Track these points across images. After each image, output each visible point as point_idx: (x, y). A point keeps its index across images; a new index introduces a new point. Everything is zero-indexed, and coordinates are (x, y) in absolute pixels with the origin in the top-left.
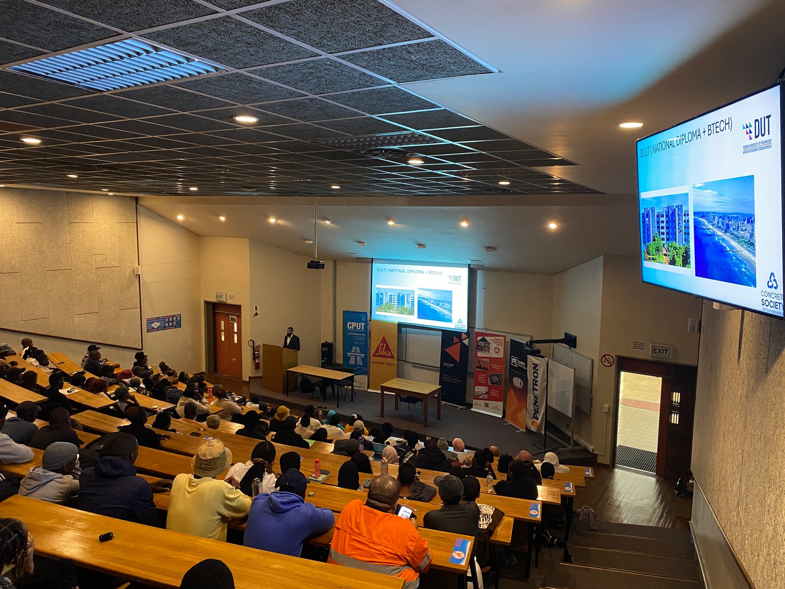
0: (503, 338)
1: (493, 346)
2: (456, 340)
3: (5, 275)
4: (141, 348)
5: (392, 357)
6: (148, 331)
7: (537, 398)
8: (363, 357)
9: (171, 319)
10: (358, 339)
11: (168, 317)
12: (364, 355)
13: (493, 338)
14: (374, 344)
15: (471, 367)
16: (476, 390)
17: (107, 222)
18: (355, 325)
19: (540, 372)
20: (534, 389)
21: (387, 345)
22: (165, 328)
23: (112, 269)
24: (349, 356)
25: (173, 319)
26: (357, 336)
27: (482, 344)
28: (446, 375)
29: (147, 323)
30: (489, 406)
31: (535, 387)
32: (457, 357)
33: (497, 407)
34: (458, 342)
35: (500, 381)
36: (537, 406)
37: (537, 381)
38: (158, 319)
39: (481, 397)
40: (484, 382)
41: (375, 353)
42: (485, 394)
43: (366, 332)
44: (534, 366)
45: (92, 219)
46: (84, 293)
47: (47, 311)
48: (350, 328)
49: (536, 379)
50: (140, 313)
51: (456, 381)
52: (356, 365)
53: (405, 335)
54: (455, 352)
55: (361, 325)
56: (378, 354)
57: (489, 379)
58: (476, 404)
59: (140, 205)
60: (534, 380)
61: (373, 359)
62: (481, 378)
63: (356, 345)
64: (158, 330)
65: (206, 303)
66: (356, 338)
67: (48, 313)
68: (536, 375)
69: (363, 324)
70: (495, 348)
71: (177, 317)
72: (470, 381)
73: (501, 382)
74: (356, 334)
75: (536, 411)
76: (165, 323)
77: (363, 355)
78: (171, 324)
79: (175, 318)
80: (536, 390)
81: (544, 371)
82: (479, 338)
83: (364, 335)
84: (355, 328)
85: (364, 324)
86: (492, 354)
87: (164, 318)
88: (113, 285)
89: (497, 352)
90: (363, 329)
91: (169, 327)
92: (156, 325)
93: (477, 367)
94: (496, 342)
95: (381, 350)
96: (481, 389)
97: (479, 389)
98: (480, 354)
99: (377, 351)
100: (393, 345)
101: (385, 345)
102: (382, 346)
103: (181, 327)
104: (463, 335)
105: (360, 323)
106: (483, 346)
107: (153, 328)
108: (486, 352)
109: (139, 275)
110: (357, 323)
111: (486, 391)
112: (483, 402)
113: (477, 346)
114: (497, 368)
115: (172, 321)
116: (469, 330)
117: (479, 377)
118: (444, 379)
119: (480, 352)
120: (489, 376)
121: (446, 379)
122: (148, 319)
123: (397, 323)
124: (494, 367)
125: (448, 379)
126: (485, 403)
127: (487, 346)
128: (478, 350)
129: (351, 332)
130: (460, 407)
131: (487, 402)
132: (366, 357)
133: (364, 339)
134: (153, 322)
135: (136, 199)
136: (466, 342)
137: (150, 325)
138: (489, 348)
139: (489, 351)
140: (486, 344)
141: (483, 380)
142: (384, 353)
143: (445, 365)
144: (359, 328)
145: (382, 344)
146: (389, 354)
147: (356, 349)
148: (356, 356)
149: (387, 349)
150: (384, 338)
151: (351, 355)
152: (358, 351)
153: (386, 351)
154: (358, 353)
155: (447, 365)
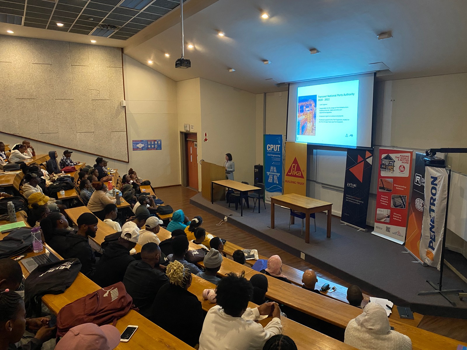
0: (409, 154)
1: (398, 164)
2: (360, 159)
3: (26, 100)
4: (127, 161)
5: (302, 177)
6: (134, 149)
7: (433, 223)
8: (278, 176)
9: (153, 143)
11: (151, 141)
13: (398, 155)
14: (288, 164)
15: (374, 189)
16: (378, 212)
17: (100, 66)
18: (273, 147)
19: (439, 188)
20: (432, 210)
21: (298, 166)
22: (148, 149)
23: (105, 101)
24: (268, 175)
25: (154, 143)
26: (275, 157)
27: (386, 162)
28: (349, 196)
29: (133, 143)
30: (391, 230)
31: (433, 207)
32: (360, 177)
33: (399, 232)
34: (362, 161)
35: (403, 204)
36: (434, 232)
37: (435, 200)
38: (142, 142)
39: (383, 221)
40: (386, 205)
41: (287, 173)
42: (387, 217)
43: (281, 154)
44: (432, 180)
45: (88, 64)
46: (83, 117)
47: (57, 128)
48: (269, 150)
49: (434, 197)
50: (126, 136)
51: (359, 202)
52: (273, 183)
53: (316, 156)
54: (358, 171)
55: (277, 147)
56: (290, 174)
57: (392, 202)
58: (377, 227)
59: (125, 54)
60: (432, 198)
61: (286, 178)
62: (384, 200)
63: (274, 166)
64: (142, 150)
65: (181, 133)
66: (274, 159)
67: (57, 129)
68: (434, 191)
70: (400, 166)
71: (158, 142)
72: (372, 202)
73: (405, 205)
74: (274, 156)
75: (433, 239)
76: (148, 145)
78: (153, 146)
79: (156, 142)
80: (433, 211)
81: (444, 186)
82: (383, 156)
83: (280, 156)
84: (273, 149)
85: (280, 146)
86: (397, 173)
87: (147, 141)
88: (105, 113)
89: (402, 171)
90: (278, 150)
91: (151, 149)
92: (140, 146)
93: (381, 188)
94: (402, 159)
95: (293, 170)
96: (383, 212)
97: (381, 211)
98: (383, 174)
99: (289, 171)
100: (303, 166)
101: (296, 165)
102: (294, 167)
103: (161, 149)
104: (367, 152)
105: (276, 145)
106: (387, 164)
107: (138, 148)
108: (390, 171)
109: (125, 106)
110: (274, 145)
111: (389, 214)
112: (384, 226)
113: (381, 165)
114: (401, 189)
115: (154, 144)
116: (373, 148)
117: (382, 198)
118: (347, 199)
119: (384, 172)
120: (393, 198)
121: (349, 200)
122: (133, 141)
123: (307, 144)
124: (398, 188)
125: (351, 200)
126: (387, 227)
127: (392, 164)
128: (382, 168)
129: (270, 153)
130: (361, 229)
131: (389, 226)
132: (281, 176)
133: (280, 160)
134: (138, 144)
135: (122, 49)
136: (370, 161)
137: (135, 145)
138: (394, 166)
139: (393, 170)
140: (390, 163)
141: (386, 202)
142: (295, 173)
143: (349, 185)
144: (275, 149)
145: (294, 164)
146: (299, 174)
147: (273, 169)
148: (273, 175)
149: (298, 169)
150: (295, 158)
151: (269, 174)
152: (275, 171)
153: (297, 172)
154: (275, 172)
155: (350, 185)
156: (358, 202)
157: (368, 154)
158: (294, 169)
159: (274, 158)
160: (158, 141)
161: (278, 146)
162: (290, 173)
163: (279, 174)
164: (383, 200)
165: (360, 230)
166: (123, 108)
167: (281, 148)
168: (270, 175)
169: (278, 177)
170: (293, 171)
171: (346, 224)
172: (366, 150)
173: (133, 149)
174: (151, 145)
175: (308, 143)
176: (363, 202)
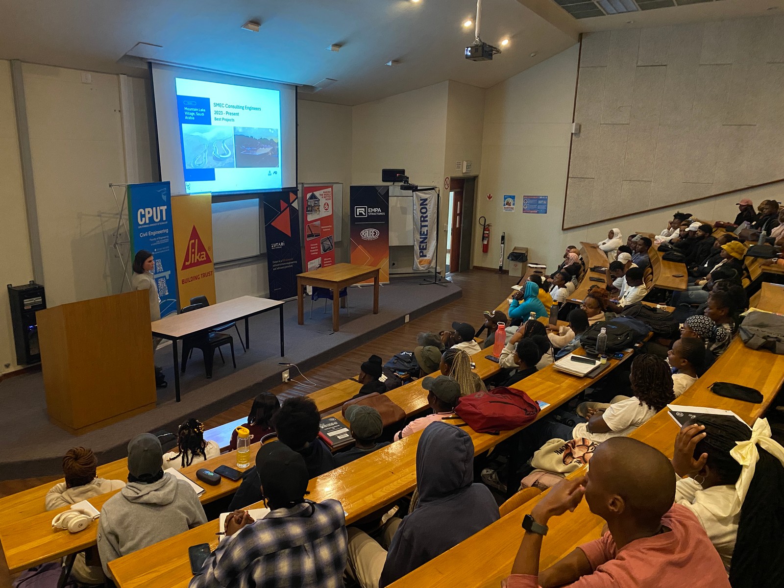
1: (322, 201)
2: (283, 205)
5: (208, 260)
8: (168, 278)
10: (158, 243)
12: (169, 272)
13: (322, 192)
16: (309, 266)
18: (151, 215)
21: (200, 242)
26: (157, 236)
27: (312, 203)
28: (276, 262)
34: (287, 207)
37: (426, 217)
40: (317, 253)
41: (184, 264)
42: (319, 267)
43: (169, 225)
44: (422, 201)
48: (143, 222)
49: (425, 215)
54: (282, 223)
55: (161, 211)
56: (189, 263)
57: (321, 248)
60: (421, 217)
61: (182, 275)
62: (314, 249)
66: (155, 242)
68: (424, 210)
69: (164, 208)
70: (325, 204)
74: (154, 233)
75: (423, 249)
77: (167, 274)
82: (309, 195)
83: (167, 231)
84: (151, 219)
85: (166, 207)
86: (323, 213)
89: (326, 210)
90: (164, 219)
93: (309, 236)
94: (325, 196)
95: (192, 253)
97: (313, 263)
98: (310, 218)
99: (187, 259)
101: (197, 240)
102: (193, 245)
104: (291, 194)
105: (158, 208)
106: (313, 205)
108: (316, 212)
110: (154, 208)
111: (320, 263)
113: (307, 208)
114: (328, 230)
116: (298, 187)
117: (312, 248)
118: (275, 267)
119: (311, 215)
120: (322, 243)
121: (278, 267)
123: (210, 194)
124: (325, 230)
125: (280, 266)
128: (309, 211)
129: (145, 230)
133: (167, 240)
136: (295, 205)
138: (320, 205)
139: (320, 210)
140: (316, 202)
141: (316, 250)
142: (197, 257)
143: (274, 247)
145: (193, 241)
146: (203, 258)
147: (155, 265)
148: (158, 279)
150: (194, 226)
152: (160, 268)
153: (199, 254)
154: (160, 272)
155: (276, 246)
156: (290, 264)
157: (292, 196)
158: (193, 250)
159: (155, 239)
161: (161, 208)
162: (188, 261)
164: (312, 249)
169: (167, 281)
170: (193, 255)
172: (289, 192)
175: (213, 193)
176: (296, 262)
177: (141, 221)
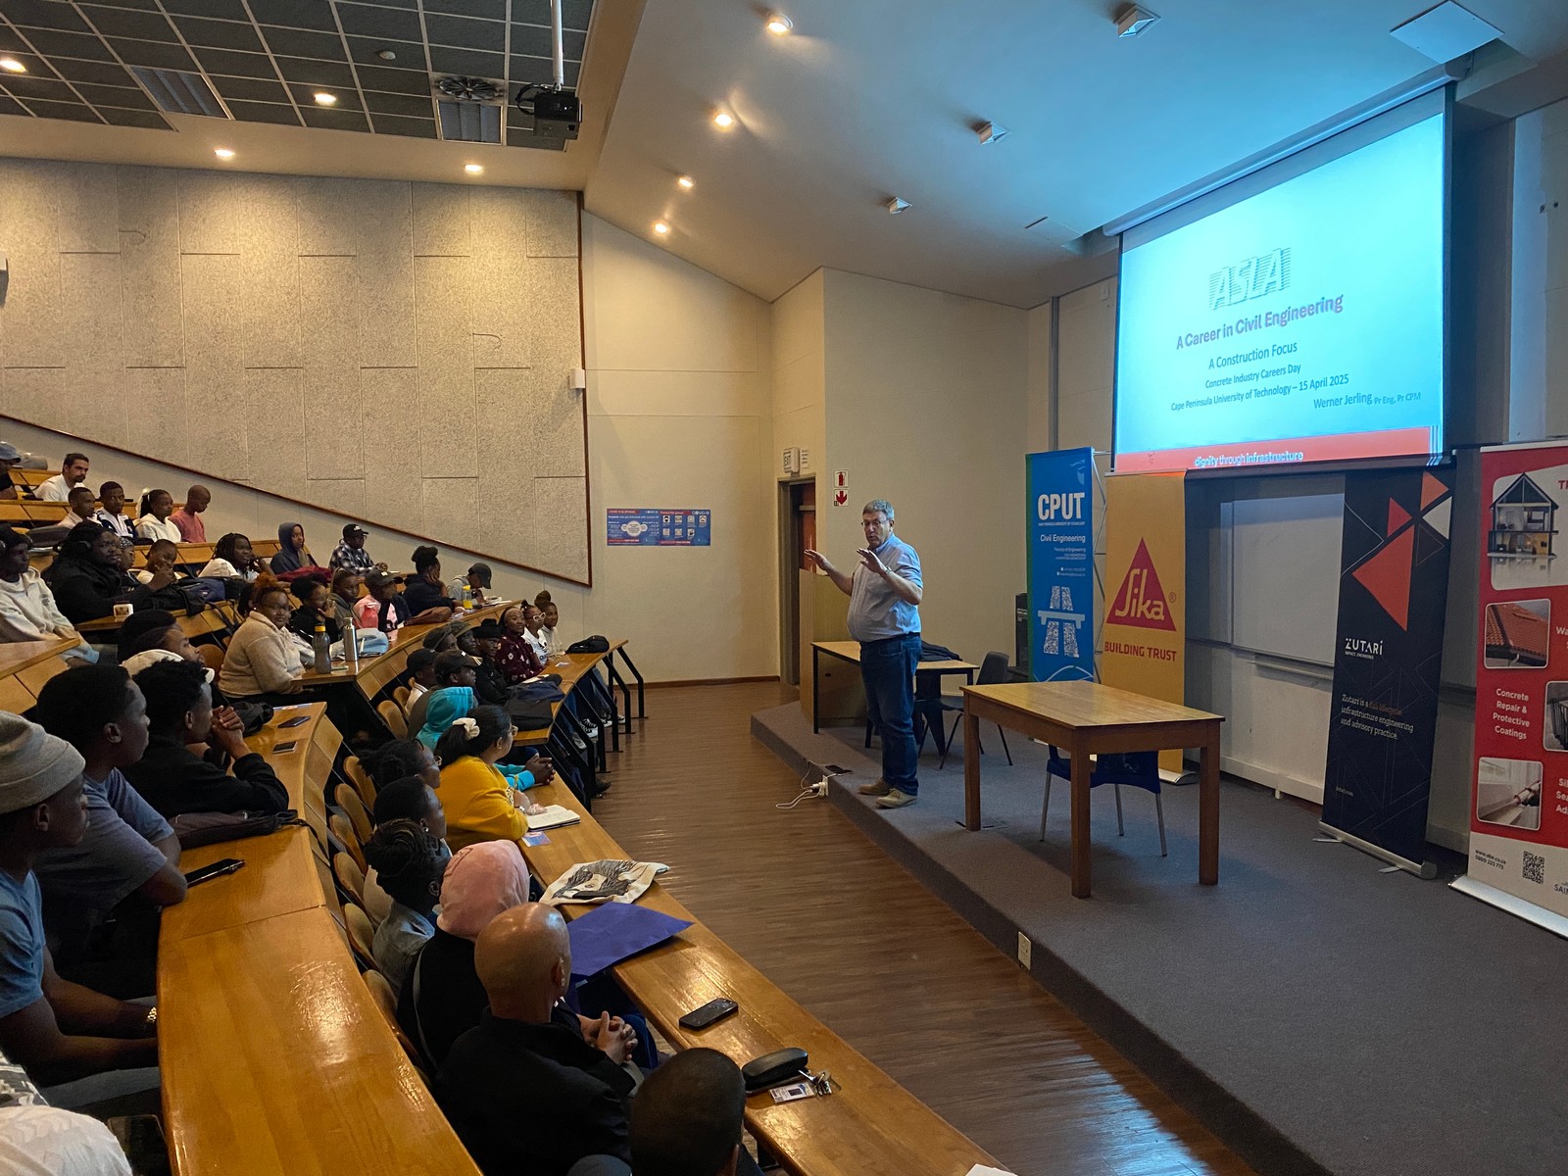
2: (1397, 514)
3: (274, 371)
4: (586, 581)
6: (611, 541)
9: (679, 520)
10: (1067, 557)
11: (672, 513)
14: (1111, 572)
16: (1484, 777)
17: (504, 254)
21: (1152, 575)
22: (660, 540)
23: (518, 373)
24: (1043, 623)
25: (685, 519)
26: (1066, 544)
27: (1514, 516)
28: (1354, 701)
29: (609, 520)
30: (1547, 871)
32: (1398, 608)
34: (1406, 527)
38: (640, 514)
39: (1506, 821)
40: (1522, 736)
41: (1113, 613)
42: (1525, 803)
43: (1087, 530)
45: (468, 249)
46: (445, 427)
47: (360, 464)
50: (584, 493)
51: (1393, 729)
52: (1061, 657)
54: (1391, 579)
56: (1123, 614)
57: (1548, 720)
58: (1482, 856)
59: (588, 212)
61: (1105, 633)
62: (1509, 710)
63: (1062, 582)
64: (641, 543)
65: (782, 484)
66: (1062, 554)
67: (362, 467)
71: (697, 518)
72: (1453, 728)
74: (1062, 539)
76: (661, 527)
78: (679, 532)
79: (691, 519)
82: (1502, 485)
83: (1083, 539)
87: (660, 513)
88: (517, 412)
91: (673, 541)
92: (635, 528)
93: (1494, 652)
95: (1133, 596)
96: (1509, 777)
97: (1500, 771)
98: (1505, 577)
99: (1119, 603)
101: (1145, 571)
102: (1138, 578)
103: (709, 544)
104: (1428, 479)
106: (1519, 527)
107: (626, 536)
108: (1535, 559)
109: (584, 390)
111: (1535, 787)
112: (1515, 849)
113: (1492, 534)
115: (684, 526)
116: (1454, 452)
117: (1499, 704)
118: (1347, 716)
119: (1506, 566)
120: (1552, 702)
121: (1355, 719)
122: (608, 510)
123: (1184, 474)
125: (1361, 720)
126: (1526, 854)
127: (1542, 521)
128: (1498, 551)
129: (1049, 531)
130: (1401, 862)
131: (1537, 849)
132: (1088, 624)
133: (1083, 557)
134: (627, 522)
135: (580, 196)
136: (1439, 519)
137: (616, 526)
138: (1552, 532)
139: (1550, 553)
140: (1537, 515)
141: (1518, 721)
142: (1143, 608)
143: (1352, 650)
144: (1067, 514)
145: (1137, 571)
147: (1061, 595)
148: (1062, 622)
149: (1154, 591)
150: (1142, 541)
151: (1048, 620)
152: (1068, 604)
153: (1149, 602)
155: (1359, 651)
156: (1392, 727)
157: (1431, 486)
159: (1062, 550)
160: (697, 513)
162: (1122, 609)
163: (1082, 617)
164: (1502, 712)
165: (1401, 867)
166: (578, 395)
167: (1087, 504)
168: (1050, 623)
170: (1135, 601)
171: (1340, 839)
172: (1421, 470)
173: (609, 538)
174: (672, 527)
176: (1411, 729)
177: (1044, 515)
